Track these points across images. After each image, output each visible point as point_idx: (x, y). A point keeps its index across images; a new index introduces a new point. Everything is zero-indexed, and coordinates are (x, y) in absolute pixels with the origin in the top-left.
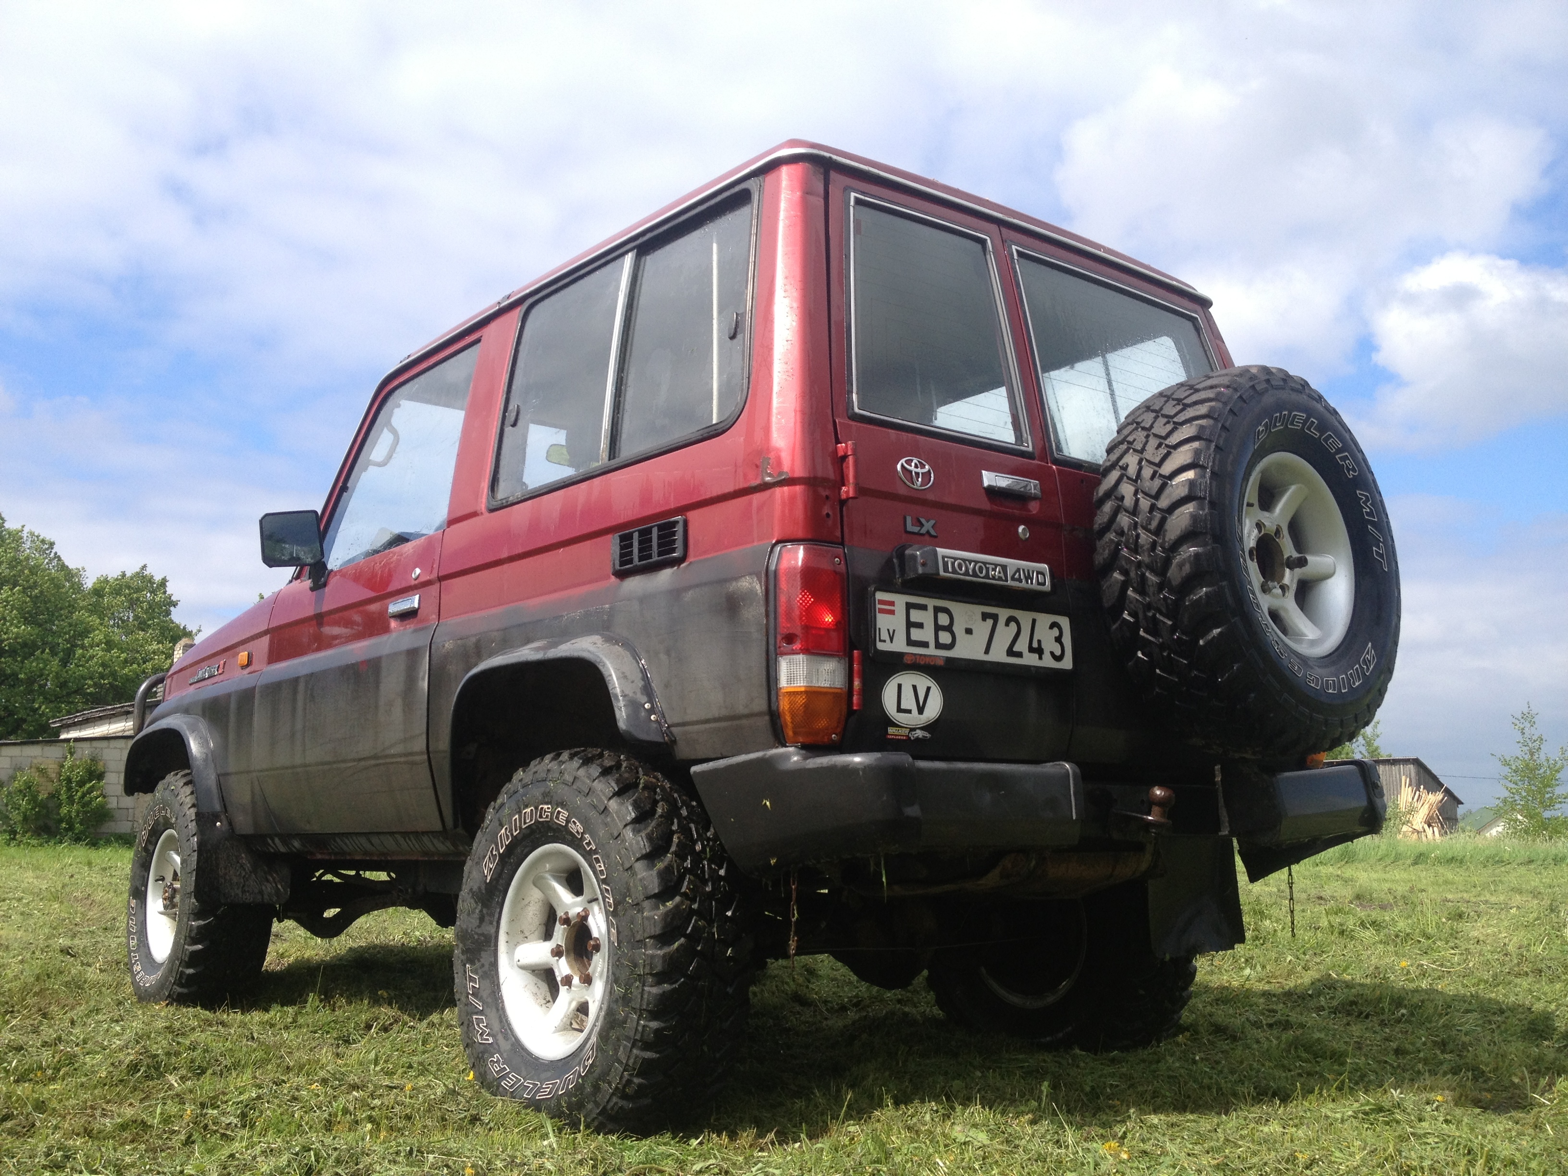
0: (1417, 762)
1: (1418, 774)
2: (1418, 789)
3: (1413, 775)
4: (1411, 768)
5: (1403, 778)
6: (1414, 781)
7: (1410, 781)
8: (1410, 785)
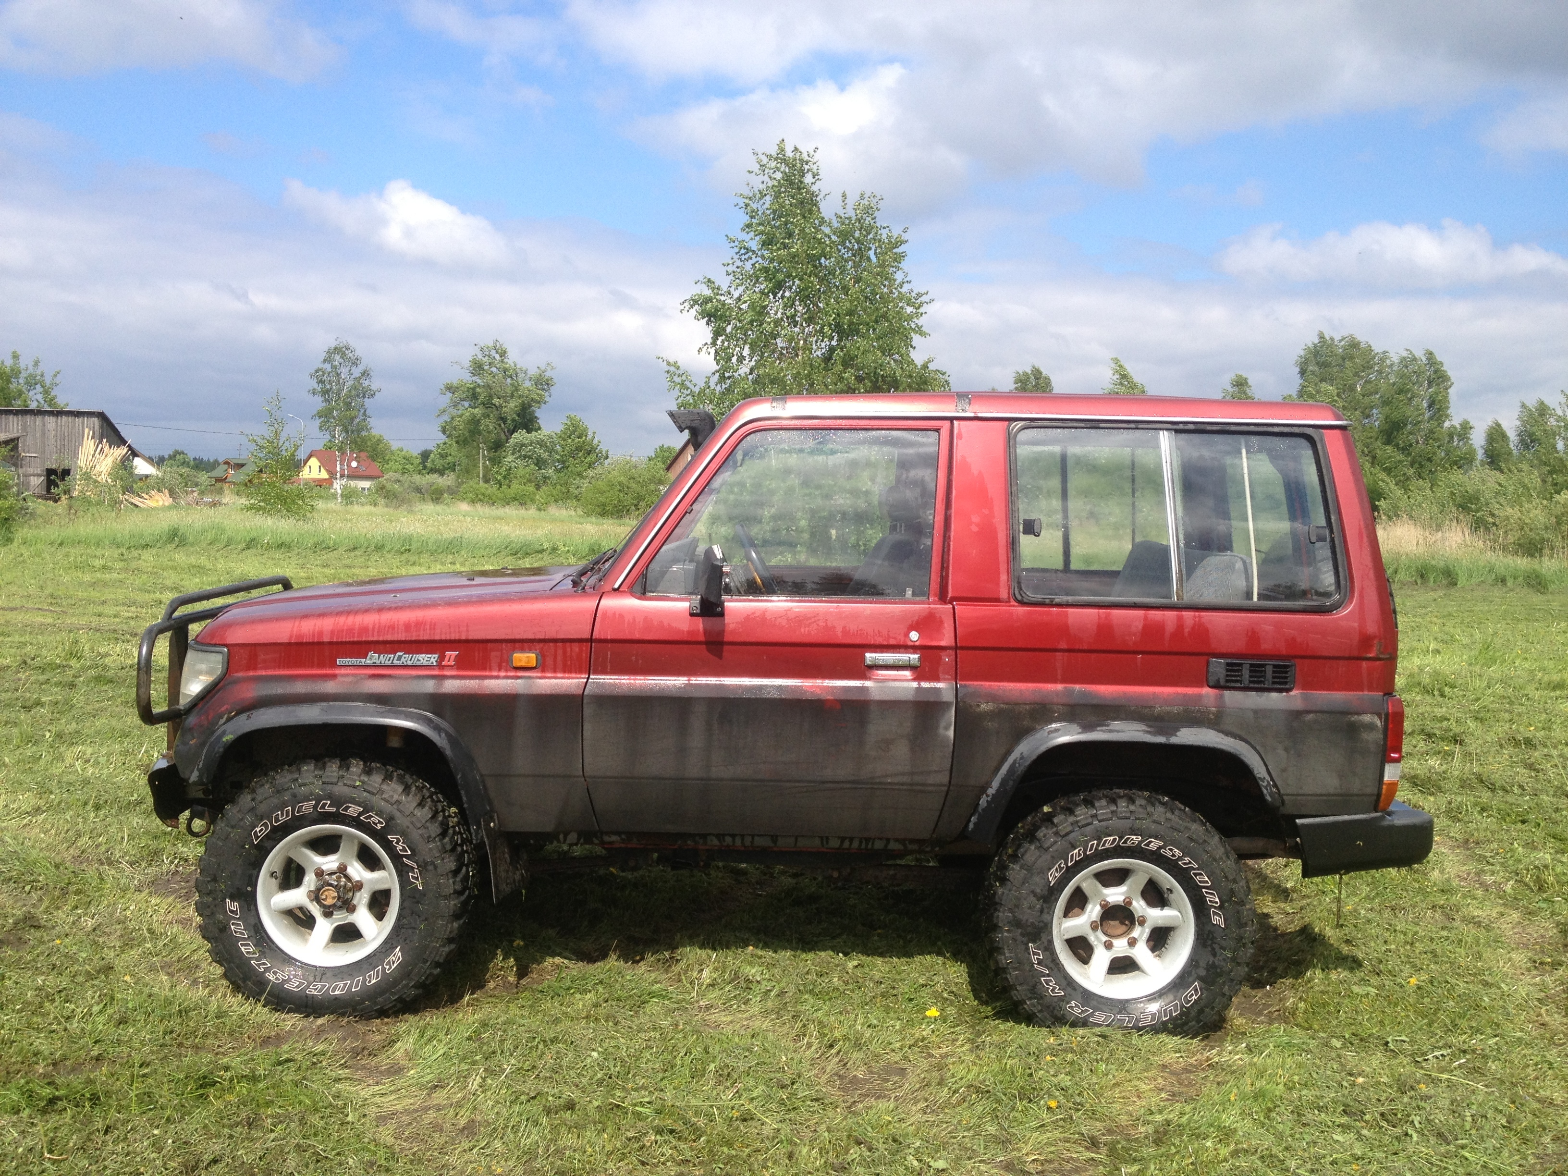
0: (102, 416)
1: (102, 427)
2: (101, 442)
3: (97, 427)
4: (96, 421)
5: (86, 430)
6: (97, 434)
7: (94, 433)
8: (93, 437)
